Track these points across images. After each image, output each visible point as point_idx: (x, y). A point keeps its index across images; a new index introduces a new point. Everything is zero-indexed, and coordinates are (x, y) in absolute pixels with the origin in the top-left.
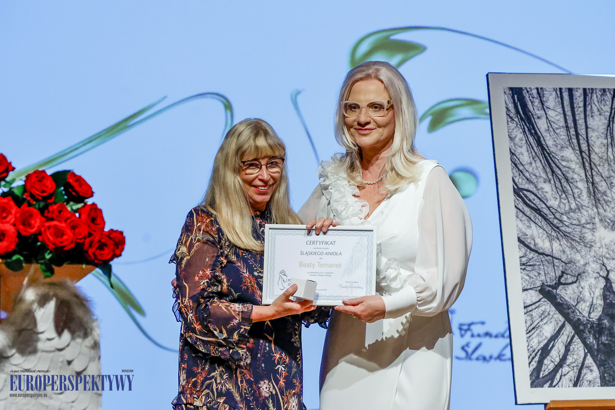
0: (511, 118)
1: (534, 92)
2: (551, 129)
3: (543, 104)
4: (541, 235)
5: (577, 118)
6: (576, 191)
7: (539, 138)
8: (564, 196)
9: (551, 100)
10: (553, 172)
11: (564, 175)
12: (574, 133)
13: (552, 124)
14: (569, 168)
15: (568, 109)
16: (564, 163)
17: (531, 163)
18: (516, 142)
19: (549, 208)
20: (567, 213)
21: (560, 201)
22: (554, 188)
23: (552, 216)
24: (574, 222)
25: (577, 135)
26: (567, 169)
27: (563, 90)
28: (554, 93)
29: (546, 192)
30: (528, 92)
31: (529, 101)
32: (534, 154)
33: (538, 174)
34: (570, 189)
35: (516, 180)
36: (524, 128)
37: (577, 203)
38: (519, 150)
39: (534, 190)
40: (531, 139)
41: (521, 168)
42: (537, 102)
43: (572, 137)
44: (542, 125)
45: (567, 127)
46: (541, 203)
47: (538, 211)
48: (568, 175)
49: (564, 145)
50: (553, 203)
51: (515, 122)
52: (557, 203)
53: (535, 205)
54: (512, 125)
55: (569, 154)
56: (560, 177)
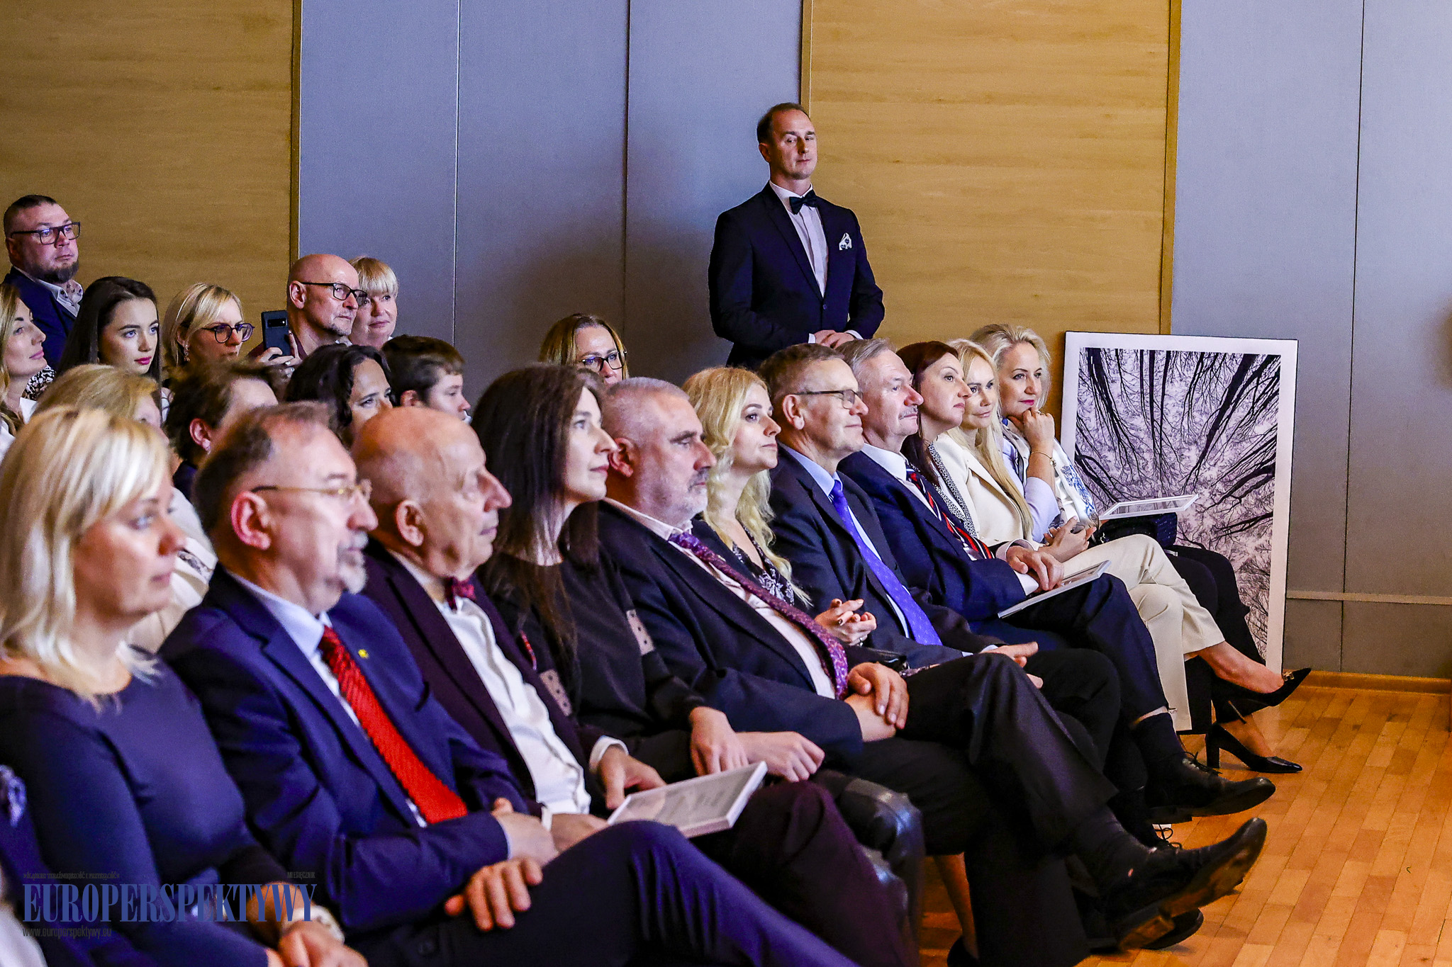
0: (1083, 380)
1: (1113, 353)
2: (1125, 395)
3: (1120, 367)
4: (1097, 506)
5: (1155, 383)
6: (1141, 462)
7: (1110, 403)
8: (1128, 466)
9: (1130, 364)
10: (1120, 440)
11: (1130, 444)
12: (1148, 400)
13: (1126, 388)
14: (1137, 437)
15: (1146, 373)
16: (1132, 432)
17: (1098, 430)
18: (1084, 406)
19: (1110, 478)
20: (1128, 484)
21: (1123, 472)
22: (1118, 458)
23: (1113, 487)
24: (1135, 494)
25: (1152, 401)
26: (1135, 438)
27: (1144, 353)
28: (1134, 355)
29: (1110, 461)
30: (1105, 353)
31: (1106, 363)
32: (1102, 420)
33: (1103, 442)
34: (1135, 459)
35: (1079, 447)
36: (1096, 392)
37: (1140, 474)
38: (1087, 415)
39: (1097, 459)
40: (1101, 404)
41: (1086, 434)
42: (1114, 364)
43: (1146, 404)
44: (1115, 389)
45: (1142, 393)
46: (1102, 472)
47: (1098, 480)
48: (1135, 445)
49: (1136, 412)
50: (1115, 473)
51: (1087, 385)
52: (1119, 473)
53: (1096, 474)
54: (1084, 388)
55: (1139, 422)
56: (1126, 446)
